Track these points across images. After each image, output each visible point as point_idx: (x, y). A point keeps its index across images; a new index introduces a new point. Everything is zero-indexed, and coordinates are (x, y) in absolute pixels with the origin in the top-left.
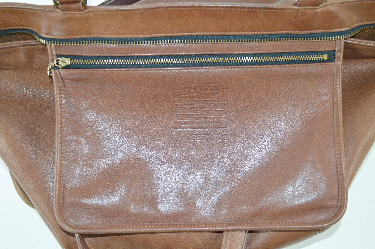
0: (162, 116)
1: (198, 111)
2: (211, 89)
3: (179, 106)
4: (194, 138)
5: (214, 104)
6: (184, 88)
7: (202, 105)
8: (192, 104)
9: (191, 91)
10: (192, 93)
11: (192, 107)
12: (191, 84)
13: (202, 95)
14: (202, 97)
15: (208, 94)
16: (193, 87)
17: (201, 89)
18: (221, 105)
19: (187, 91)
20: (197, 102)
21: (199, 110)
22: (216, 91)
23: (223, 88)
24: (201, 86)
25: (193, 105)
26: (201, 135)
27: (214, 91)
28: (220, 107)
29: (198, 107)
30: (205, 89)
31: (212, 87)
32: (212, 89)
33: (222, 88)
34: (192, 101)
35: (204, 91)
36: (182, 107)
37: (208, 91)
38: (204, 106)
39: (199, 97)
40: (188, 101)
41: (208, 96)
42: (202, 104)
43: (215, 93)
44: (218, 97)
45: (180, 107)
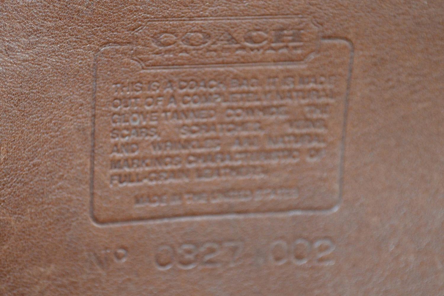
0: (50, 172)
1: (212, 138)
2: (277, 41)
3: (130, 119)
4: (188, 257)
5: (282, 106)
6: (155, 37)
7: (229, 116)
8: (186, 113)
9: (186, 51)
10: (189, 59)
11: (188, 121)
12: (191, 18)
13: (235, 70)
14: (236, 77)
15: (261, 61)
16: (200, 32)
17: (233, 39)
18: (311, 112)
19: (169, 51)
20: (207, 100)
21: (217, 138)
22: (295, 48)
23: (329, 37)
24: (235, 24)
25: (191, 115)
26: (220, 243)
27: (285, 51)
28: (307, 120)
29: (214, 124)
30: (250, 39)
31: (282, 30)
32: (279, 38)
33: (324, 37)
34: (188, 95)
35: (243, 48)
36: (140, 123)
37: (262, 47)
38: (238, 115)
39: (221, 79)
40: (173, 96)
41: (260, 71)
42: (232, 108)
43: (291, 60)
44: (303, 79)
45: (135, 127)
